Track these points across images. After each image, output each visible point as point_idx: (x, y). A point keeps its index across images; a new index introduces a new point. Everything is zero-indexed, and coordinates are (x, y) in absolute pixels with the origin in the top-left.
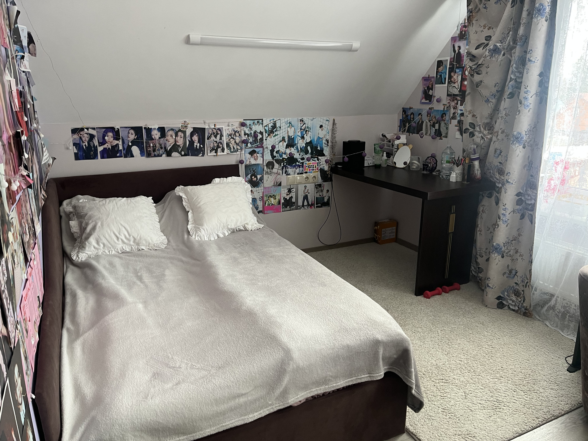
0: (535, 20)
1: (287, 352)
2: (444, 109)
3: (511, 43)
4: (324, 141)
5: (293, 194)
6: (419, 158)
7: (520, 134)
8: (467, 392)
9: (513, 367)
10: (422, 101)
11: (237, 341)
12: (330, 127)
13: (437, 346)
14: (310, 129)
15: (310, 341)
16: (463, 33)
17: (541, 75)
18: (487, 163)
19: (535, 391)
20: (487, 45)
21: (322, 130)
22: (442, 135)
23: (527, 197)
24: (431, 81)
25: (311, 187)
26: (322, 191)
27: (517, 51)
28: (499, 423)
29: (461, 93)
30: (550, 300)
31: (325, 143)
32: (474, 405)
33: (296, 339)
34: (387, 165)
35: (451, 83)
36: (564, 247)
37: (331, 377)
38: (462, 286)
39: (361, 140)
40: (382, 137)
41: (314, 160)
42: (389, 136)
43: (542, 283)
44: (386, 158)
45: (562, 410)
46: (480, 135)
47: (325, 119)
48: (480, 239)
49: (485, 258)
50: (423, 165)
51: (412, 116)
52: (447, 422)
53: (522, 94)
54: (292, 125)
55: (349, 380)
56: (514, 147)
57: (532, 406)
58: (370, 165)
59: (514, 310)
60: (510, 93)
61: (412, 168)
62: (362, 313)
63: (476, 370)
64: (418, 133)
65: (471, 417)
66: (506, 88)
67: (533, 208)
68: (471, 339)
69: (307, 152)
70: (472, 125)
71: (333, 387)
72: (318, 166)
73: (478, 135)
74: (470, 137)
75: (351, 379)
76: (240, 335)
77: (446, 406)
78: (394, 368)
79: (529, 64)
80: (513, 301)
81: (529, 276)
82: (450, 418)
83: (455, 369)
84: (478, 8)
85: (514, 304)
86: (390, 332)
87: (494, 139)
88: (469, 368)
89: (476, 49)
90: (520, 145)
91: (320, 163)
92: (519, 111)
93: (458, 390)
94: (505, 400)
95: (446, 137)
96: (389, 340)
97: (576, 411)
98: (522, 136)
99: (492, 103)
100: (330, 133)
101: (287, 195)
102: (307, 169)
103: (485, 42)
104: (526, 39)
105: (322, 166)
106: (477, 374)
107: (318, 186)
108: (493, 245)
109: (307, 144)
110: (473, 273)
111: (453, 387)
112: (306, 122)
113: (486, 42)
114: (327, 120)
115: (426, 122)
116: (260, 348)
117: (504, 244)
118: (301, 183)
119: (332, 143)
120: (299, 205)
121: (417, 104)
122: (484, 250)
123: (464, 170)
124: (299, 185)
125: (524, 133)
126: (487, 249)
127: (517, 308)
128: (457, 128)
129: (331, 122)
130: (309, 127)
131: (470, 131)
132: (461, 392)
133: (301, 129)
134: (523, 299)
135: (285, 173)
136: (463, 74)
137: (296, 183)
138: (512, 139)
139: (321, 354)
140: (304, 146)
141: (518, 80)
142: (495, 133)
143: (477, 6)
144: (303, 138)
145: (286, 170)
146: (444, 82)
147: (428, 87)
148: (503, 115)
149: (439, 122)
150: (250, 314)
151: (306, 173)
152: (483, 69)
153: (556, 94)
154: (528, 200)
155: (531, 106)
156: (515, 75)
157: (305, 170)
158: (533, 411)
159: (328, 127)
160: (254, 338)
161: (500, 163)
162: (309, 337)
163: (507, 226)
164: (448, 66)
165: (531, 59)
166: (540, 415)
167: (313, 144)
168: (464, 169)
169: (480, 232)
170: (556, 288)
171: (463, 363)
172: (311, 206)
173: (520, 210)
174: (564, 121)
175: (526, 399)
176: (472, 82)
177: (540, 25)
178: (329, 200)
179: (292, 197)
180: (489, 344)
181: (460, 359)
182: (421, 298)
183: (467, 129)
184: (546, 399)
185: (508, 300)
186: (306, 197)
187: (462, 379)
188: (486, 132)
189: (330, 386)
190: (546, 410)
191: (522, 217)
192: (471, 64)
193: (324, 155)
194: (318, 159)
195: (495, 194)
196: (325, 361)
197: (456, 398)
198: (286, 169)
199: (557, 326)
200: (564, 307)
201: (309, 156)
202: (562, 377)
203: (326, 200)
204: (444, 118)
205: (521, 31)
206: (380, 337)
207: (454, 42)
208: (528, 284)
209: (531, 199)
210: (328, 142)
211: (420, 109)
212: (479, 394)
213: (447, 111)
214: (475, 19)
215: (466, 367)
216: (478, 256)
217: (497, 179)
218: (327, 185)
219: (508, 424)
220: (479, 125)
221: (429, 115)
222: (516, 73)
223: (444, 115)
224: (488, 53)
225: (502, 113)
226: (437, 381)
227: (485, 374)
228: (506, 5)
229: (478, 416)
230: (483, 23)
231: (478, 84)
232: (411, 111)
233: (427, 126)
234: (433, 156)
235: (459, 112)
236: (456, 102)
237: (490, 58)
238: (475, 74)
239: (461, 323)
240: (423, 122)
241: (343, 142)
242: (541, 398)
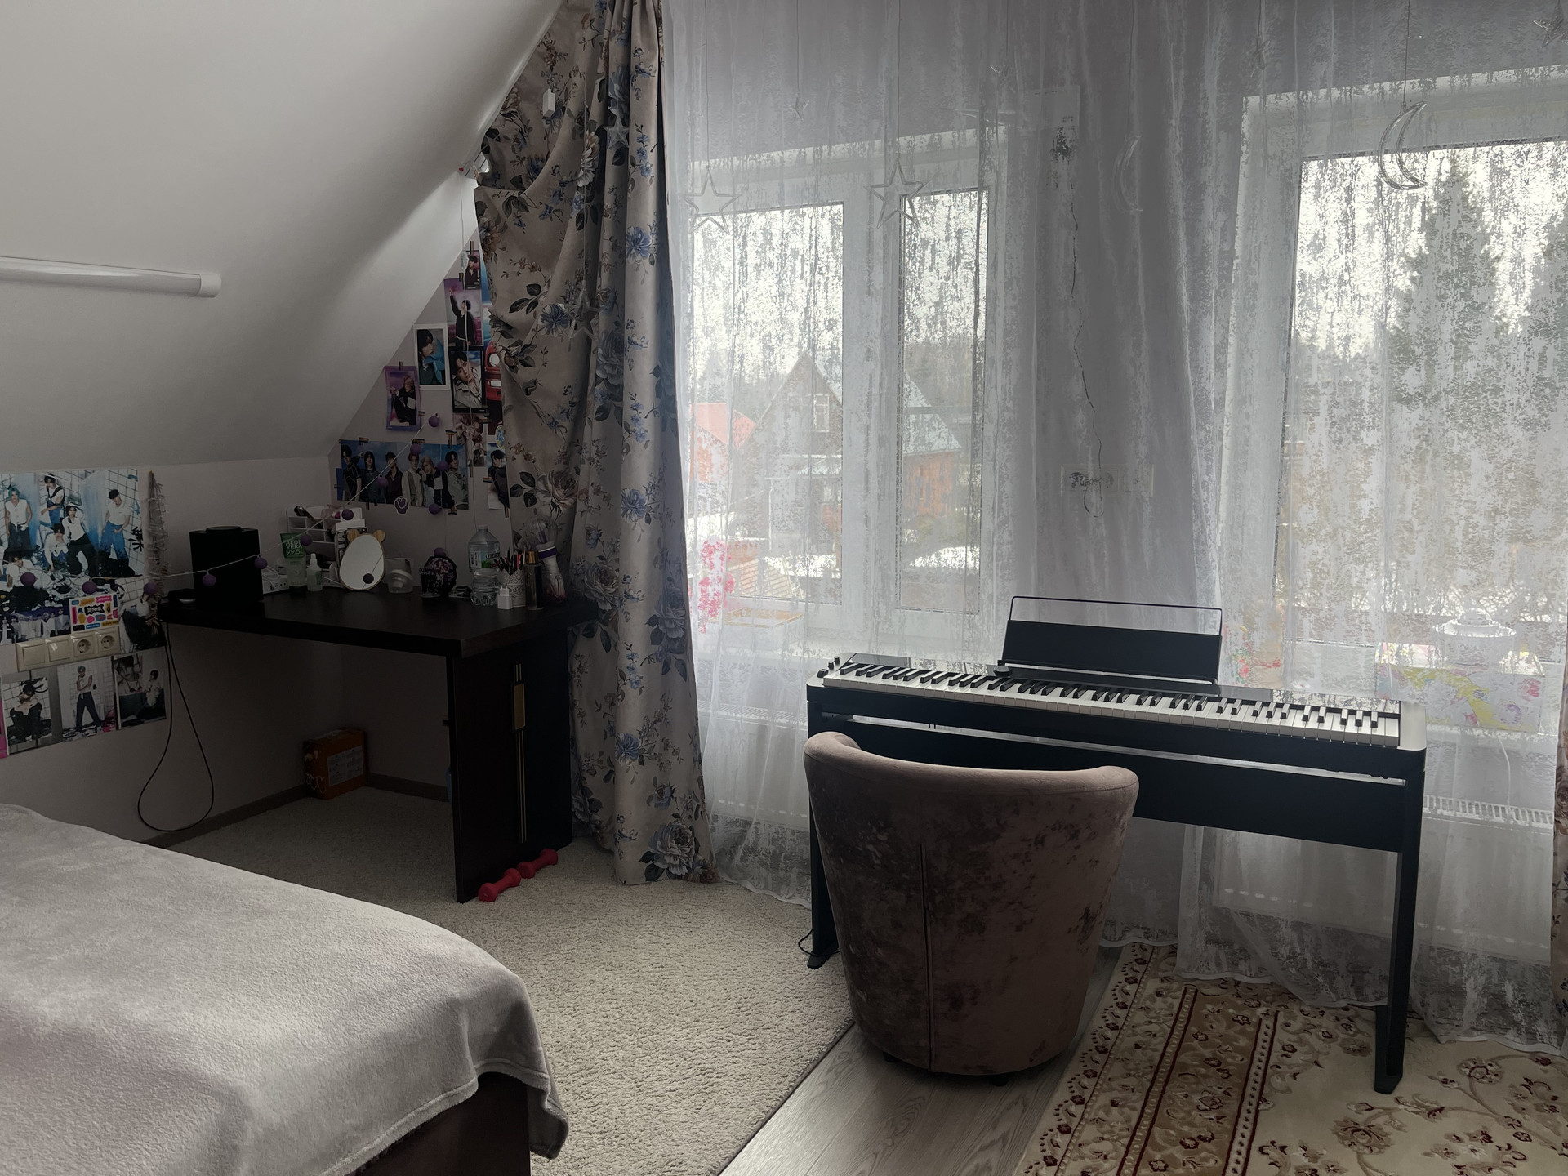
0: (630, 261)
1: (231, 1100)
2: (450, 441)
3: (588, 304)
4: (127, 535)
5: (43, 698)
6: (408, 563)
7: (636, 493)
8: (639, 1076)
9: (712, 993)
10: (392, 424)
11: (55, 1121)
12: (142, 495)
13: (547, 1002)
14: (80, 501)
15: (284, 1054)
16: (471, 272)
17: (657, 372)
18: (572, 560)
19: (765, 1026)
20: (535, 304)
21: (118, 505)
22: (453, 503)
23: (667, 624)
24: (409, 377)
25: (99, 670)
26: (136, 676)
27: (602, 321)
28: (720, 1116)
29: (486, 407)
30: (744, 834)
31: (130, 540)
32: (661, 1099)
33: (245, 1061)
34: (324, 587)
35: (458, 382)
36: (751, 717)
37: (356, 1129)
38: (562, 853)
39: (246, 525)
40: (294, 515)
41: (102, 590)
42: (316, 512)
43: (723, 801)
44: (319, 569)
45: (823, 1045)
46: (549, 499)
47: (123, 471)
48: (586, 735)
49: (601, 774)
50: (423, 577)
51: (369, 460)
52: (618, 1157)
53: (628, 413)
54: (18, 493)
55: (399, 1123)
56: (628, 521)
57: (767, 1056)
58: (277, 589)
59: (679, 877)
60: (600, 409)
61: (394, 589)
62: (397, 948)
63: (643, 1024)
64: (390, 502)
65: (663, 1125)
66: (590, 398)
67: (683, 645)
68: (614, 963)
69: (75, 569)
70: (528, 478)
71: (365, 1154)
72: (116, 605)
73: (544, 499)
74: (526, 504)
75: (404, 1120)
76: (60, 1104)
77: (605, 1125)
78: (497, 1060)
79: (631, 352)
80: (675, 857)
81: (700, 791)
82: (620, 1146)
83: (600, 1037)
84: (502, 224)
85: (677, 862)
86: (475, 973)
87: (581, 506)
88: (628, 1026)
89: (512, 310)
90: (640, 517)
91: (122, 596)
92: (628, 447)
93: (619, 1081)
94: (716, 1065)
95: (465, 507)
96: (477, 993)
97: (846, 1038)
98: (640, 498)
99: (563, 430)
100: (144, 513)
101: (22, 701)
102: (81, 617)
103: (529, 297)
104: (617, 299)
105: (127, 606)
106: (648, 1032)
107: (123, 664)
108: (618, 740)
109: (74, 546)
110: (579, 816)
111: (607, 1077)
112: (66, 485)
113: (532, 298)
114: (130, 477)
115: (409, 474)
116: (144, 1117)
117: (640, 733)
118: (65, 661)
119: (154, 538)
120: (65, 725)
121: (378, 431)
122: (596, 756)
123: (527, 581)
124: (60, 669)
125: (643, 492)
126: (601, 753)
127: (685, 870)
128: (489, 485)
129: (144, 481)
130: (76, 495)
131: (525, 491)
132: (627, 1084)
133: (50, 504)
134: (693, 847)
135: (8, 637)
136: (485, 363)
137: (47, 663)
138: (622, 505)
139: (321, 1079)
140: (66, 550)
141: (612, 382)
142: (581, 493)
143: (498, 220)
144: (58, 528)
145: (11, 627)
146: (440, 380)
147: (402, 391)
148: (593, 455)
149: (441, 472)
150: (70, 1040)
151: (81, 628)
152: (536, 356)
153: (690, 410)
154: (670, 630)
155: (649, 436)
156: (604, 371)
157: (75, 622)
158: (773, 1065)
159: (135, 494)
160: (113, 1098)
161: (601, 558)
162: (280, 1045)
163: (640, 692)
164: (446, 345)
165: (634, 339)
166: (788, 1068)
167: (94, 543)
168: (526, 579)
169: (582, 716)
170: (752, 807)
171: (612, 1020)
172: (103, 724)
173: (661, 653)
174: (712, 465)
175: (754, 1047)
176: (512, 382)
177: (641, 272)
178: (160, 699)
179: (39, 706)
180: (653, 960)
181: (603, 1013)
182: (473, 905)
183: (516, 490)
184: (790, 1034)
185: (666, 858)
186: (85, 702)
187: (621, 1053)
188: (559, 493)
189: (354, 1157)
190: (796, 1056)
191: (666, 668)
192: (506, 343)
193: (130, 573)
194: (114, 587)
195: (600, 628)
196: (336, 1091)
197: (622, 1099)
198: (10, 622)
199: (766, 887)
200: (774, 841)
201: (84, 579)
202: (804, 981)
203: (151, 700)
204: (453, 464)
205: (604, 280)
206: (456, 990)
207: (453, 290)
208: (700, 810)
209: (676, 628)
210: (140, 537)
211: (389, 444)
212: (665, 1072)
213: (459, 446)
214: (500, 245)
215: (621, 1027)
216: (586, 775)
217: (600, 594)
218: (150, 659)
219: (737, 1109)
220: (543, 478)
221: (414, 458)
222: (606, 368)
223: (453, 456)
224: (543, 321)
225: (591, 451)
226: (571, 1078)
227: (663, 1027)
228: (566, 226)
229: (676, 1117)
230: (518, 256)
231: (530, 388)
232: (366, 448)
233: (411, 482)
234: (440, 555)
235: (488, 448)
236: (477, 425)
237: (548, 333)
238: (520, 366)
239: (583, 935)
240: (399, 474)
241: (191, 533)
242: (779, 1036)
